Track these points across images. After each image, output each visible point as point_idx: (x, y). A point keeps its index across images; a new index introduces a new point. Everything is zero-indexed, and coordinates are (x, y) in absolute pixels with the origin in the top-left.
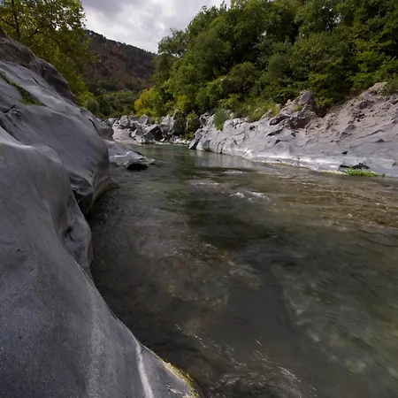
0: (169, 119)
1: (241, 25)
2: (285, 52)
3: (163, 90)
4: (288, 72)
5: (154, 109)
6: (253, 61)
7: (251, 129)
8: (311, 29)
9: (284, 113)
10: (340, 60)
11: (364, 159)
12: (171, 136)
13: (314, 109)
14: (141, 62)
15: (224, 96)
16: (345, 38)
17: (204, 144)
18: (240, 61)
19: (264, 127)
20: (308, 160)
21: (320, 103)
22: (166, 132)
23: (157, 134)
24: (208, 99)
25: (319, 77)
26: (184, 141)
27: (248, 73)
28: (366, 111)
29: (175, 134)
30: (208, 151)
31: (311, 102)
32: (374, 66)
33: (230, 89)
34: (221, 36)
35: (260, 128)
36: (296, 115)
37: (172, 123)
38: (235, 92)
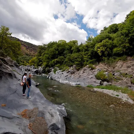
0: (41, 68)
1: (60, 48)
2: (70, 56)
3: (39, 59)
4: (71, 60)
5: (36, 64)
6: (63, 56)
7: (62, 74)
8: (75, 52)
9: (70, 70)
10: (81, 59)
11: (80, 83)
12: (41, 73)
13: (76, 69)
14: (31, 47)
15: (56, 64)
16: (81, 55)
17: (51, 77)
18: (60, 56)
19: (65, 73)
20: (71, 83)
21: (77, 68)
22: (39, 72)
23: (37, 72)
24: (52, 64)
25: (77, 63)
26: (45, 75)
27: (62, 59)
28: (85, 71)
29: (43, 73)
30: (52, 79)
31: (76, 68)
32: (87, 61)
33: (58, 62)
34: (55, 50)
35: (64, 74)
36: (72, 71)
37: (42, 70)
38: (59, 63)
